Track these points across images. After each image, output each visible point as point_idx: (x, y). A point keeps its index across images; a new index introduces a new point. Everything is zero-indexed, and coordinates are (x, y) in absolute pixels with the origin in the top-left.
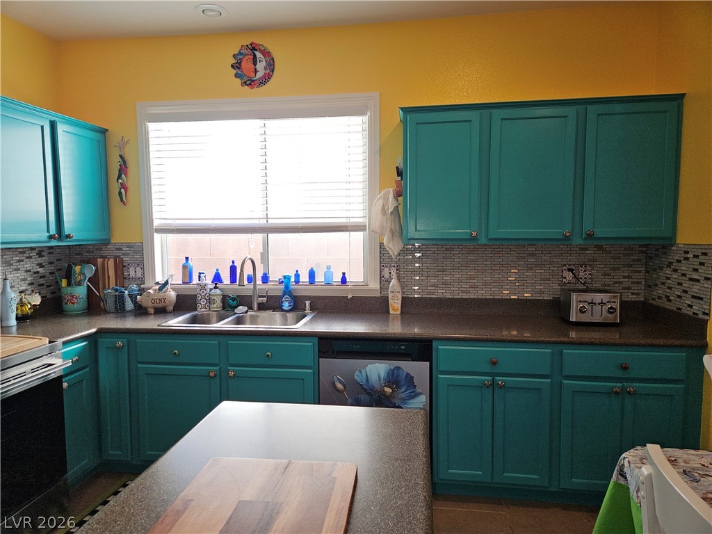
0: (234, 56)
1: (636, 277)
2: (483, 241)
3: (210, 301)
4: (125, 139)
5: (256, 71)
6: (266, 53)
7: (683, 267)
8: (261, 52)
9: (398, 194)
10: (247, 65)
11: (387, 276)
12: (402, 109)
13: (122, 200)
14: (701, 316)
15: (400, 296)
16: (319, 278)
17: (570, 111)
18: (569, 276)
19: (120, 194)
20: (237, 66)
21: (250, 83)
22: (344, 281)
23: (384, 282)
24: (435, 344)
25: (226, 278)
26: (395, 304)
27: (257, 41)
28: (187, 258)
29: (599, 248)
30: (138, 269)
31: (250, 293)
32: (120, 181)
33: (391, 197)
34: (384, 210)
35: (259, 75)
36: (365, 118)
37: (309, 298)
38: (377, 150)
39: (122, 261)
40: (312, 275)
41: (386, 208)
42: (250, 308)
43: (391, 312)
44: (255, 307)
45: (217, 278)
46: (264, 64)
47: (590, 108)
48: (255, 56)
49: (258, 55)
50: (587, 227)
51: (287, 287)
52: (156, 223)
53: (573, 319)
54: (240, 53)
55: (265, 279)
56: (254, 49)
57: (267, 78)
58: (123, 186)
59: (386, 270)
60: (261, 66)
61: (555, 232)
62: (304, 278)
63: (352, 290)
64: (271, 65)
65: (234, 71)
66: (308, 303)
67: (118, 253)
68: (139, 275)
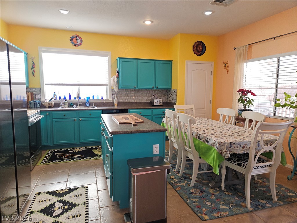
0: (71, 37)
1: (165, 97)
2: (137, 88)
3: (64, 104)
4: (34, 57)
5: (77, 42)
6: (80, 38)
7: (173, 94)
8: (79, 37)
9: (118, 77)
10: (74, 40)
11: (113, 97)
12: (119, 58)
13: (33, 75)
14: (175, 102)
15: (117, 102)
16: (95, 98)
17: (153, 62)
18: (153, 96)
19: (33, 73)
20: (71, 40)
21: (75, 45)
22: (102, 98)
23: (113, 99)
24: (129, 110)
25: (68, 98)
26: (116, 103)
27: (78, 34)
28: (55, 93)
29: (158, 90)
30: (39, 96)
31: (77, 102)
32: (33, 69)
33: (116, 78)
34: (114, 81)
35: (78, 43)
36: (108, 58)
37: (93, 103)
38: (111, 66)
39: (33, 93)
40: (93, 97)
41: (114, 80)
42: (77, 106)
43: (115, 105)
44: (79, 105)
45: (65, 98)
46: (80, 41)
47: (157, 61)
48: (77, 38)
49: (78, 38)
50: (157, 86)
51: (87, 100)
52: (45, 82)
53: (154, 105)
54: (72, 37)
55: (80, 98)
56: (77, 36)
57: (80, 44)
58: (34, 71)
59: (113, 95)
60: (79, 41)
61: (151, 87)
62: (91, 98)
63: (105, 101)
64: (82, 41)
65: (71, 42)
66: (93, 104)
67: (31, 91)
68: (39, 97)
